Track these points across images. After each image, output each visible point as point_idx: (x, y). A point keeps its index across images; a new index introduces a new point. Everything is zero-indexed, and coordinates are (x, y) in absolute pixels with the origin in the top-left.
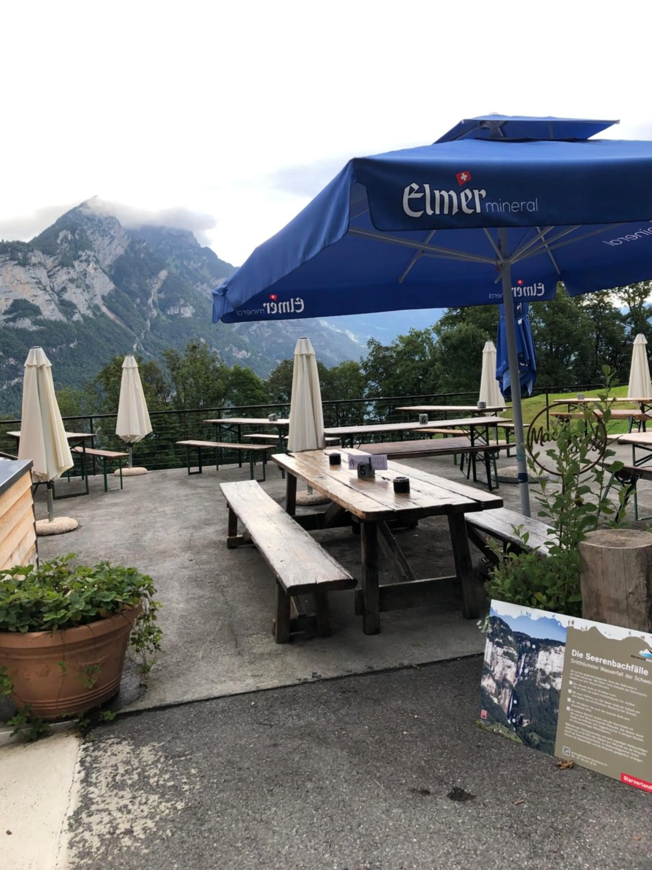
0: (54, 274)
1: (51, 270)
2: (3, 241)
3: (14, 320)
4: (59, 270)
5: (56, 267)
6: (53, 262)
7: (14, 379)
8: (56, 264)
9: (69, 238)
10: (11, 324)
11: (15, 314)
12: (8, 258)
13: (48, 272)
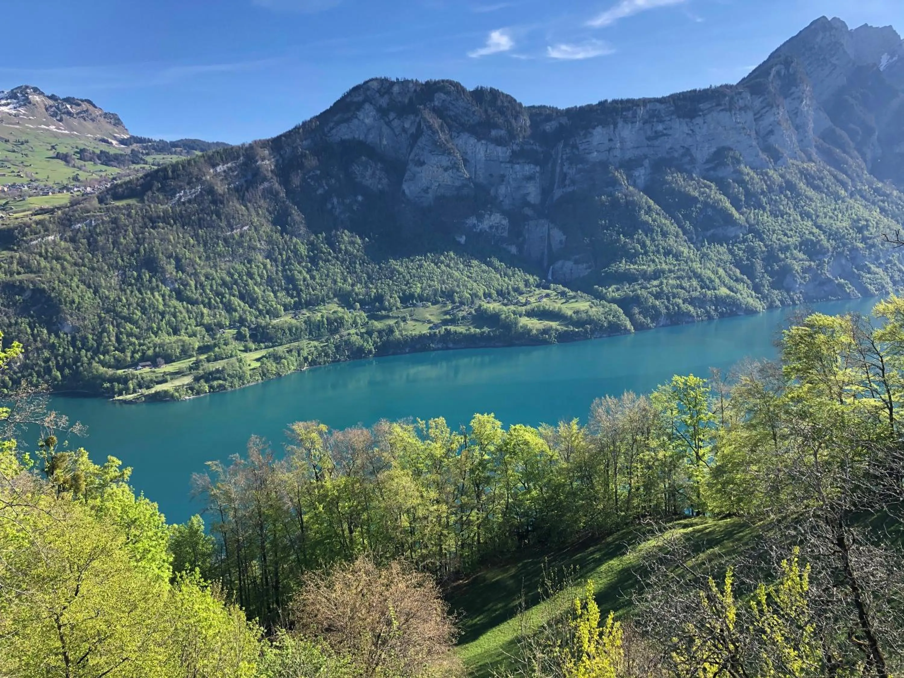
0: (761, 116)
1: (759, 112)
2: (711, 86)
3: (714, 169)
4: (767, 111)
5: (764, 108)
6: (761, 102)
7: (710, 230)
8: (764, 105)
9: (783, 73)
10: (712, 172)
11: (716, 162)
12: (714, 104)
13: (755, 115)
